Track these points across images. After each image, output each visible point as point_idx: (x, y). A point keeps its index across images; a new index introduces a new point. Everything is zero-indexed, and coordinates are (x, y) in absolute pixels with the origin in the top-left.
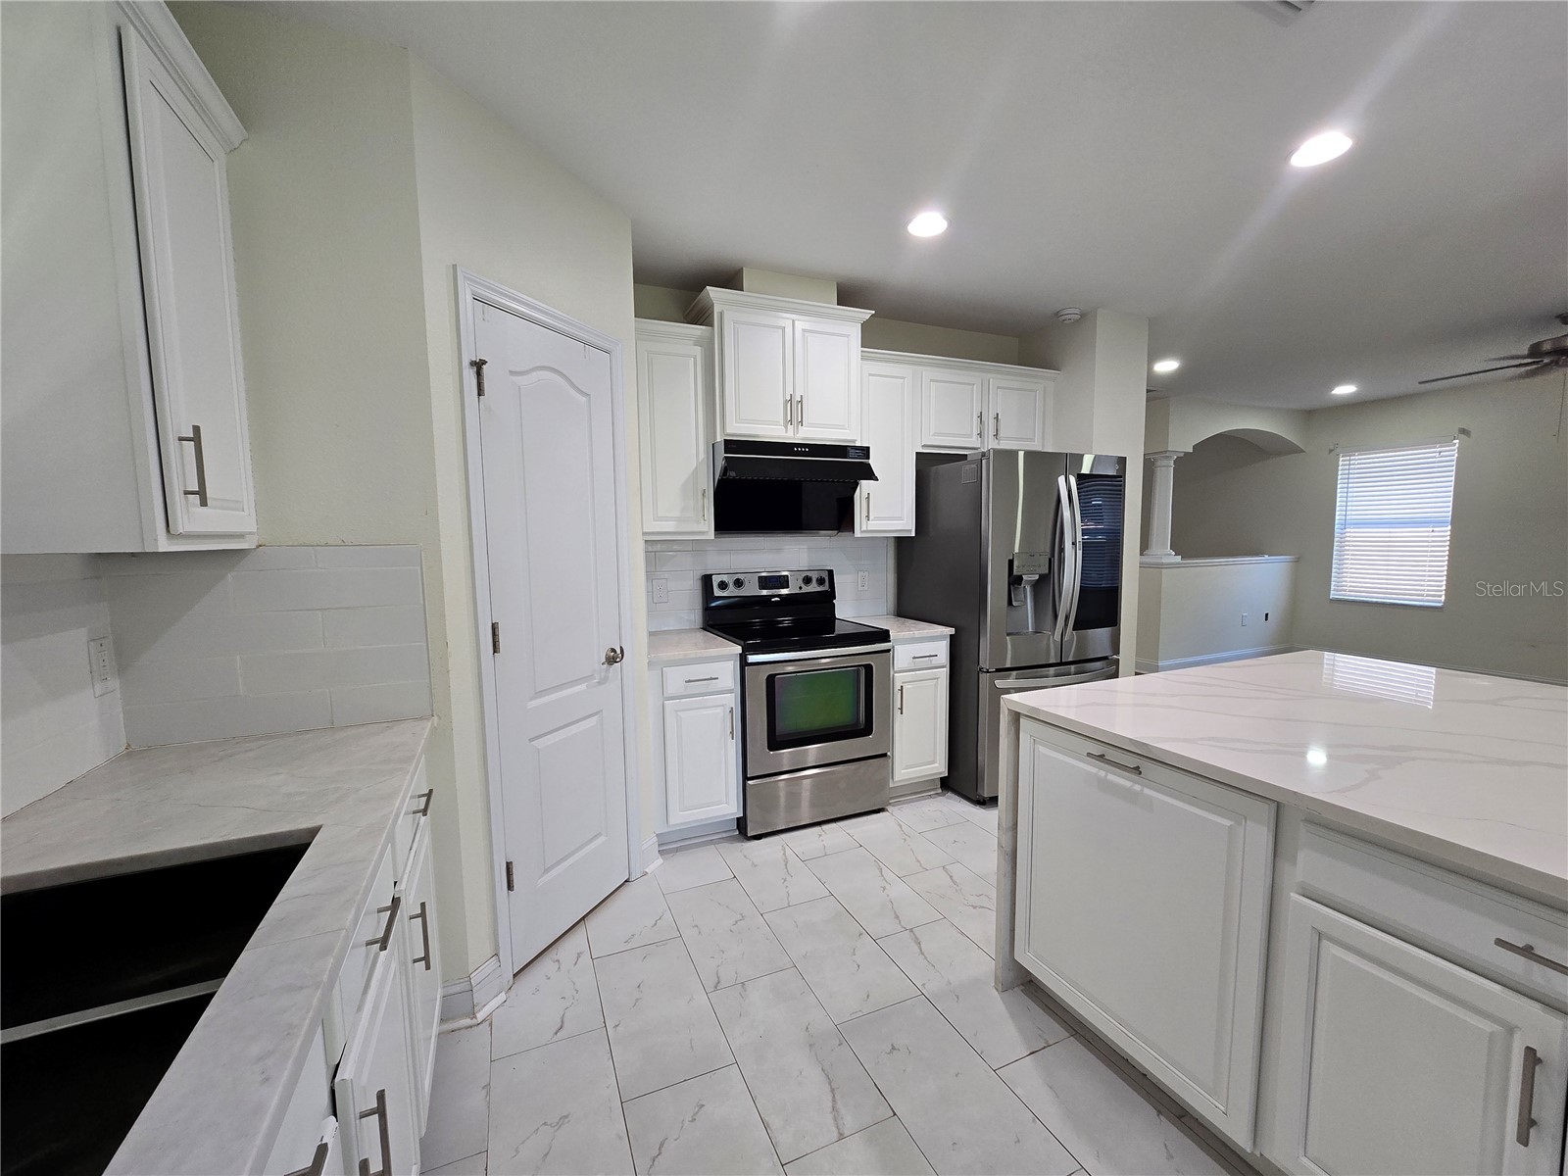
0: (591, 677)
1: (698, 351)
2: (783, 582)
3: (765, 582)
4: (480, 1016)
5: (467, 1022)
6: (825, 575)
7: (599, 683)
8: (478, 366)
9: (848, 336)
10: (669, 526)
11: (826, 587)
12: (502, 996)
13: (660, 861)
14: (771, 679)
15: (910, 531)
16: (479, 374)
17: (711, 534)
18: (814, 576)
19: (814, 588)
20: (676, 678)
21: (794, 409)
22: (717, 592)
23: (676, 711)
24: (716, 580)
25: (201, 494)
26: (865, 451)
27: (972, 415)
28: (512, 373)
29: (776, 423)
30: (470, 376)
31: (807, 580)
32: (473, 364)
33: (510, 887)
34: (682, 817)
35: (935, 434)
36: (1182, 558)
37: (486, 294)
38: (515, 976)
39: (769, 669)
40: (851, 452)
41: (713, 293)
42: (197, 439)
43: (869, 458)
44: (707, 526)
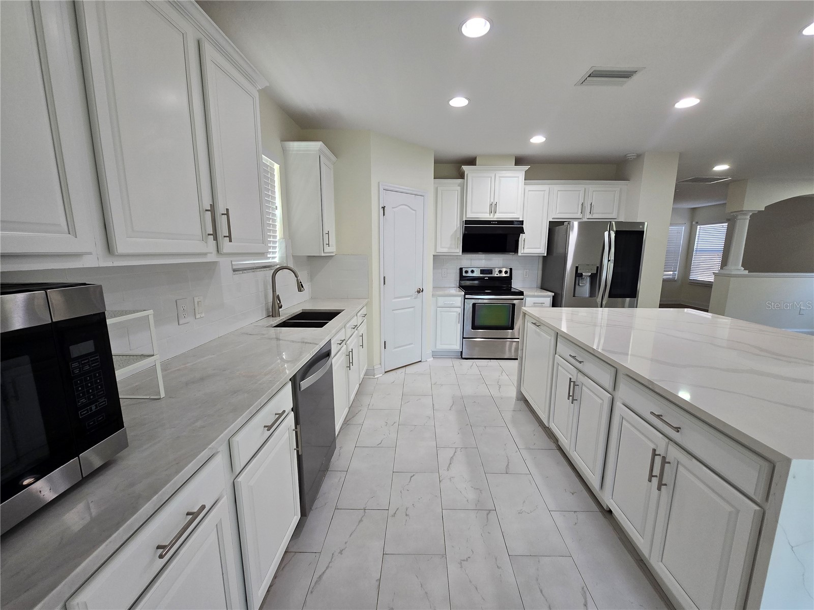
0: (412, 296)
1: (459, 188)
2: (490, 271)
3: (482, 272)
4: (376, 377)
5: (373, 377)
6: (508, 270)
7: (415, 298)
8: (384, 208)
9: (518, 177)
10: (445, 250)
11: (508, 275)
12: (381, 375)
13: (432, 359)
14: (474, 305)
15: (544, 254)
16: (384, 210)
17: (461, 253)
18: (504, 270)
19: (504, 275)
20: (441, 301)
21: (493, 208)
22: (464, 274)
23: (441, 312)
24: (464, 270)
25: (329, 244)
26: (522, 222)
27: (578, 205)
28: (393, 208)
29: (486, 213)
30: (382, 211)
31: (500, 272)
32: (382, 207)
33: (385, 348)
34: (441, 347)
35: (559, 213)
36: (749, 272)
37: (386, 188)
38: (385, 372)
39: (474, 301)
40: (515, 223)
41: (464, 168)
42: (328, 234)
43: (523, 225)
44: (459, 250)
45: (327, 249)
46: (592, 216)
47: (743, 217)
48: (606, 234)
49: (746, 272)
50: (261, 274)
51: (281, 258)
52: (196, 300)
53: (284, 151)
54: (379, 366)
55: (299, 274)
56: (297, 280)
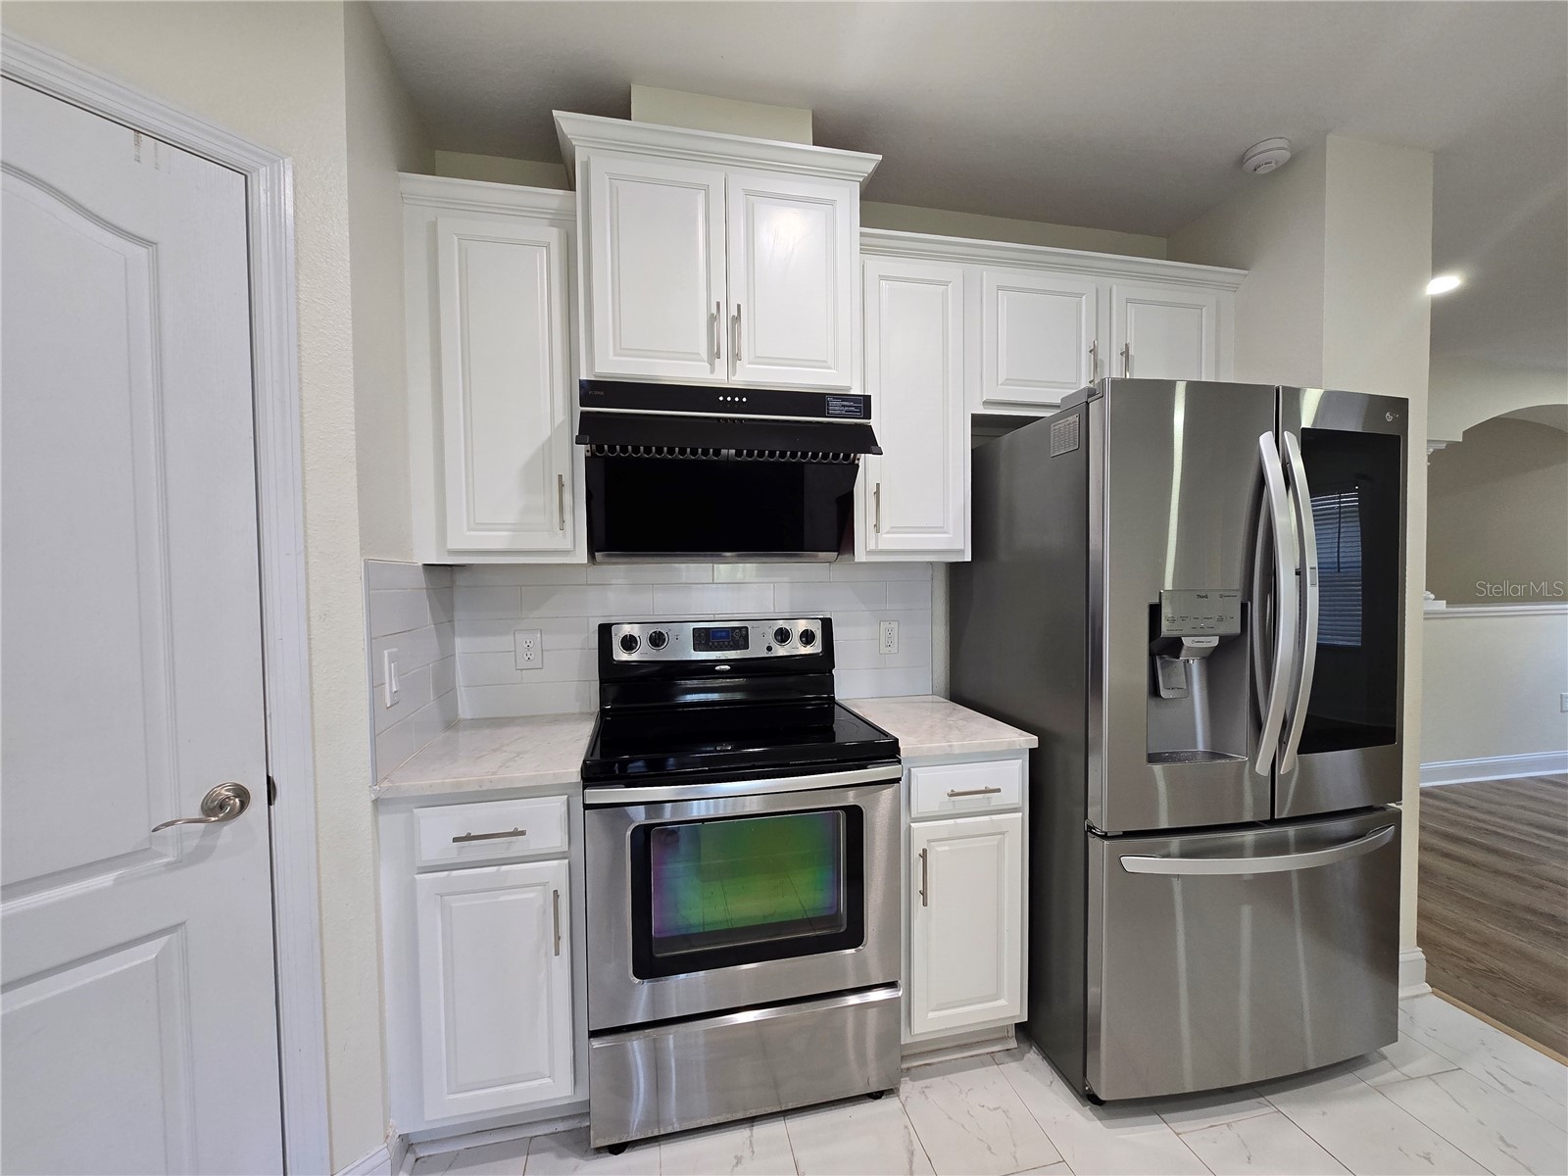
0: (141, 852)
2: (736, 637)
3: (705, 638)
6: (816, 628)
9: (831, 203)
10: (497, 540)
11: (815, 648)
14: (644, 833)
15: (961, 552)
17: (582, 556)
18: (801, 626)
19: (793, 649)
20: (438, 830)
21: (726, 329)
22: (619, 654)
23: (439, 894)
24: (619, 634)
26: (864, 404)
27: (1079, 349)
29: (693, 356)
31: (782, 635)
35: (1009, 382)
39: (640, 816)
40: (834, 405)
41: (571, 124)
43: (869, 417)
44: (571, 539)
48: (1266, 441)
49: (1442, 605)
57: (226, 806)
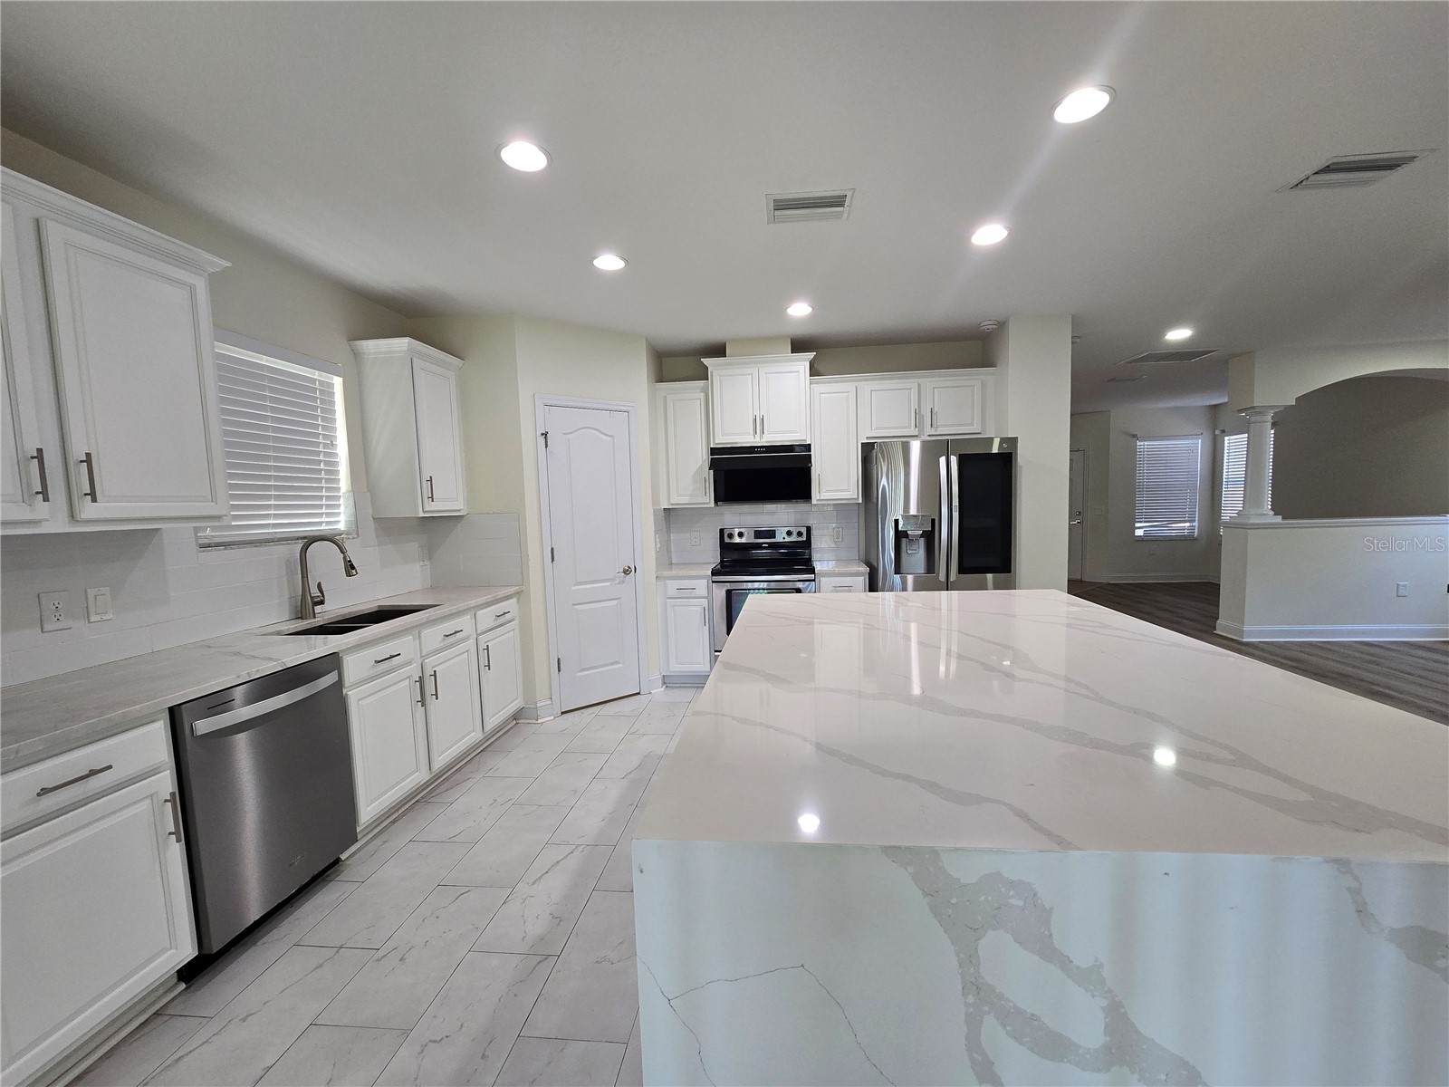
0: (612, 579)
1: (702, 396)
2: (771, 534)
3: (758, 534)
4: (539, 721)
5: (534, 721)
6: (804, 530)
7: (619, 583)
8: (545, 435)
9: (799, 371)
10: (685, 500)
11: (804, 538)
12: (552, 718)
14: (729, 592)
15: (858, 499)
16: (546, 438)
17: (712, 504)
18: (796, 530)
19: (794, 538)
20: (672, 586)
22: (726, 540)
23: (672, 606)
24: (726, 533)
25: (432, 497)
26: (808, 447)
27: (910, 411)
28: (565, 433)
29: (746, 435)
30: (542, 439)
31: (789, 533)
32: (542, 434)
33: (559, 671)
35: (877, 429)
36: (1283, 518)
37: (549, 402)
38: (563, 713)
39: (728, 586)
40: (797, 448)
41: (706, 361)
42: (431, 480)
43: (810, 451)
44: (708, 499)
45: (430, 506)
46: (936, 431)
47: (1258, 418)
48: (943, 460)
49: (1279, 519)
50: (281, 550)
51: (347, 522)
52: (91, 593)
53: (356, 355)
54: (549, 702)
55: (347, 546)
56: (345, 558)
57: (626, 572)
